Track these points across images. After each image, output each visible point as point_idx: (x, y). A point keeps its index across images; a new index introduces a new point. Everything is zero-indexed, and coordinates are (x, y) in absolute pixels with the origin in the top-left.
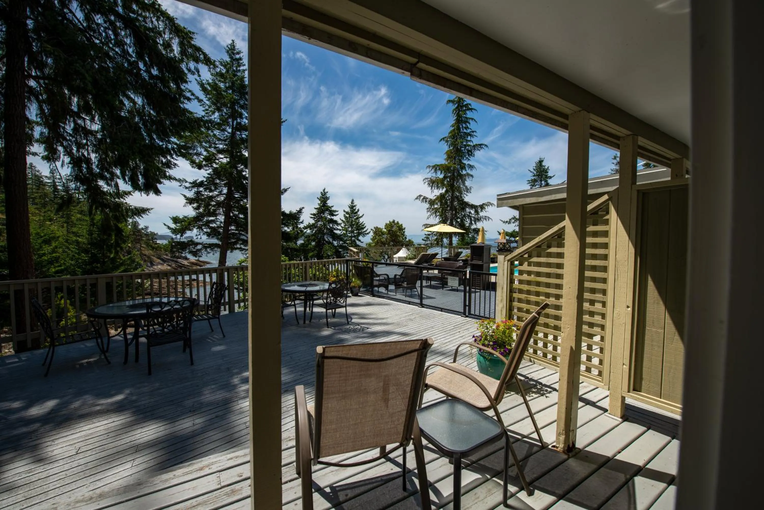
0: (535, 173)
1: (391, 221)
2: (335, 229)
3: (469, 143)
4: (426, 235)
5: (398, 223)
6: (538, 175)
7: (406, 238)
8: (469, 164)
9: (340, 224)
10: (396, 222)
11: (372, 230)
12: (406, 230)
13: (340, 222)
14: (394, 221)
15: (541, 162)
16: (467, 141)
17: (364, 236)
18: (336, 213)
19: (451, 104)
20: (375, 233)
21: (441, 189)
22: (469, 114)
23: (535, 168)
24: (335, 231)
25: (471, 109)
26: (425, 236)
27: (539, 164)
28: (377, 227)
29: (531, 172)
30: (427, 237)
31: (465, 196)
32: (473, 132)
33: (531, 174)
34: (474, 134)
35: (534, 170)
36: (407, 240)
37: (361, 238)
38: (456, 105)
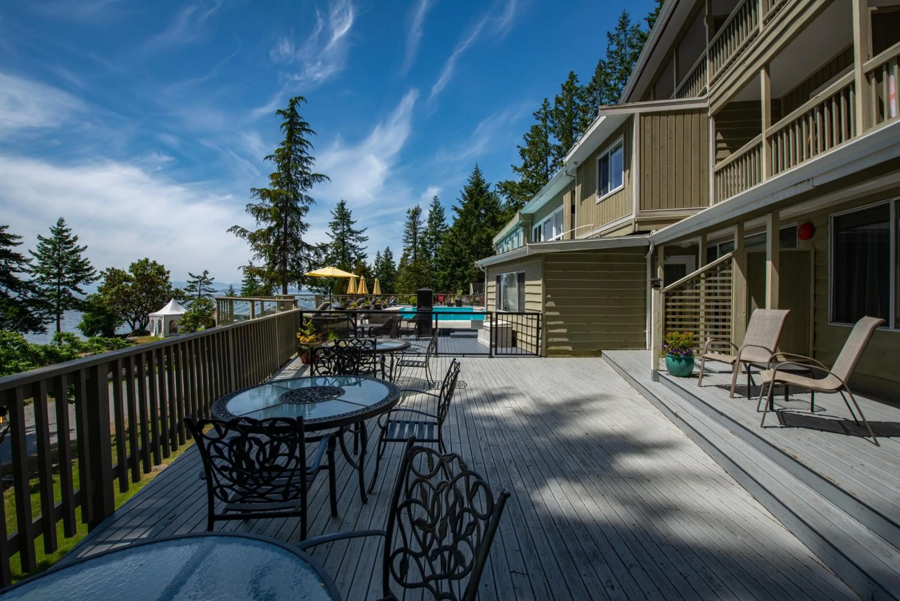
0: (337, 215)
1: (142, 259)
2: (14, 270)
3: (306, 170)
4: (190, 282)
5: (155, 263)
6: (341, 219)
7: (170, 287)
8: (306, 196)
9: (26, 261)
10: (151, 261)
11: (102, 272)
12: (170, 275)
13: (28, 256)
14: (147, 261)
15: (342, 204)
16: (303, 167)
17: (87, 282)
18: (16, 241)
19: (281, 116)
20: (108, 278)
21: (269, 222)
22: (305, 136)
23: (337, 210)
24: (15, 275)
25: (309, 131)
26: (189, 284)
27: (341, 207)
28: (113, 269)
29: (333, 213)
30: (192, 286)
31: (301, 234)
32: (311, 158)
33: (333, 216)
34: (313, 161)
35: (336, 212)
36: (173, 289)
37: (80, 285)
38: (288, 120)
